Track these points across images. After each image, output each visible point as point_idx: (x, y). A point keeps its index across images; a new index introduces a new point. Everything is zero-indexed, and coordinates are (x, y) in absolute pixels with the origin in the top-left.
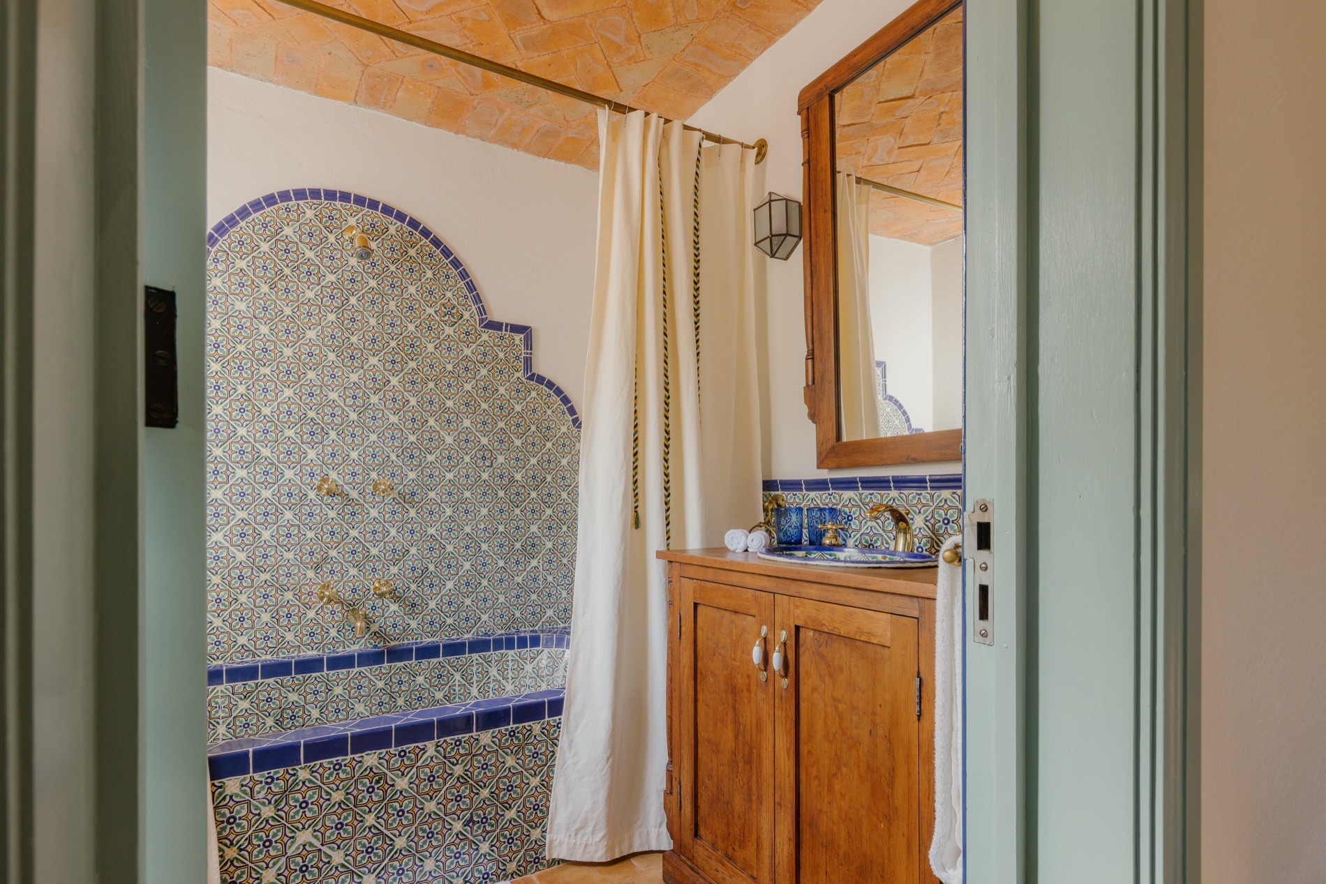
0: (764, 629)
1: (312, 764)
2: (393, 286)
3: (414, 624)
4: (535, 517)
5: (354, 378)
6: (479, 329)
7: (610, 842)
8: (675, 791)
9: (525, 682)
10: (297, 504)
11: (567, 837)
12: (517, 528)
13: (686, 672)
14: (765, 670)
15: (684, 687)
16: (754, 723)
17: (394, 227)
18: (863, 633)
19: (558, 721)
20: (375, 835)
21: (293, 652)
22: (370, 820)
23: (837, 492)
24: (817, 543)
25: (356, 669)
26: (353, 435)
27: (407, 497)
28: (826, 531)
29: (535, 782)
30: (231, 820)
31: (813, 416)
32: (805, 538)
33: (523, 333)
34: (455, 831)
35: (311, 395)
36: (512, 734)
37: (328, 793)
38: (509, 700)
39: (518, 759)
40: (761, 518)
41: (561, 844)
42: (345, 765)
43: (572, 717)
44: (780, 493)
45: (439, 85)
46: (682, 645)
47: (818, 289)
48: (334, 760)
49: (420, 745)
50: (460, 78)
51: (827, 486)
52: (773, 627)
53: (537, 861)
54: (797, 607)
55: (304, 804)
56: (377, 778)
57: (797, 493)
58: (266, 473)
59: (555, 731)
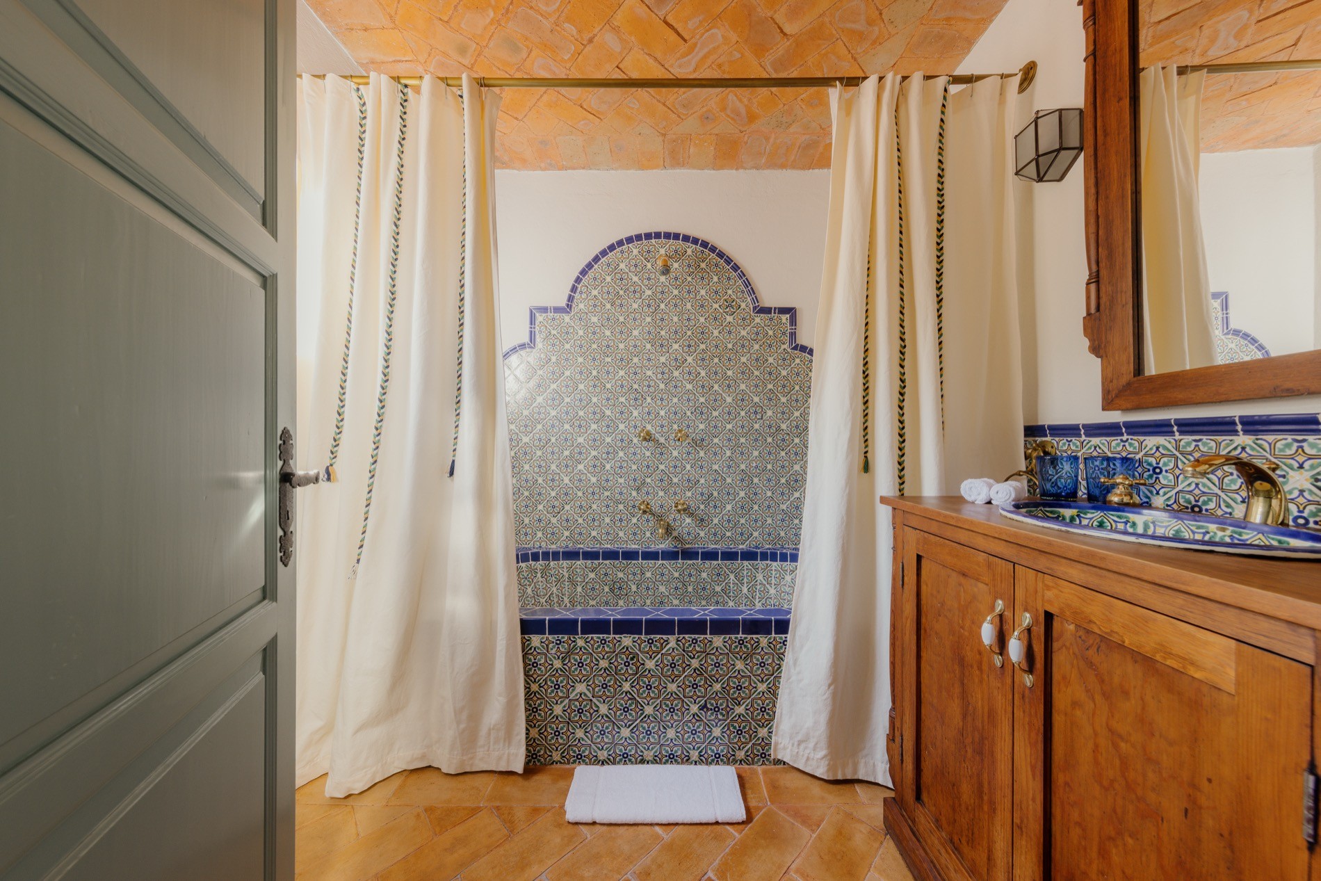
0: (1000, 605)
1: (586, 636)
2: (689, 292)
3: (702, 534)
4: (798, 458)
5: (663, 359)
6: (753, 314)
7: (832, 763)
8: (898, 739)
9: (785, 589)
10: (626, 447)
11: (791, 744)
12: (783, 467)
13: (908, 625)
14: (1001, 654)
15: (907, 638)
16: (986, 710)
17: (690, 249)
18: (1170, 654)
19: (784, 639)
20: (630, 699)
21: (623, 545)
22: (627, 686)
23: (1135, 438)
24: (1098, 499)
25: (660, 562)
26: (662, 399)
27: (698, 442)
28: (1114, 486)
29: (762, 687)
30: (535, 665)
31: (1096, 349)
32: (1082, 492)
33: (788, 313)
34: (692, 712)
35: (635, 373)
36: (741, 642)
37: (597, 660)
38: (742, 612)
39: (746, 664)
40: (1022, 466)
41: (785, 748)
42: (609, 642)
43: (797, 638)
44: (1049, 439)
45: (717, 132)
46: (905, 595)
47: (1107, 197)
48: (601, 636)
49: (664, 637)
50: (730, 120)
51: (1118, 431)
52: (1012, 603)
53: (764, 756)
54: (1048, 588)
55: (581, 664)
56: (631, 656)
57: (1073, 439)
58: (608, 426)
59: (781, 648)
